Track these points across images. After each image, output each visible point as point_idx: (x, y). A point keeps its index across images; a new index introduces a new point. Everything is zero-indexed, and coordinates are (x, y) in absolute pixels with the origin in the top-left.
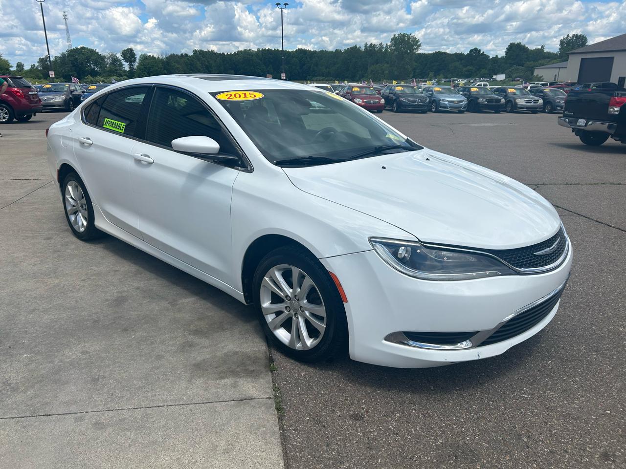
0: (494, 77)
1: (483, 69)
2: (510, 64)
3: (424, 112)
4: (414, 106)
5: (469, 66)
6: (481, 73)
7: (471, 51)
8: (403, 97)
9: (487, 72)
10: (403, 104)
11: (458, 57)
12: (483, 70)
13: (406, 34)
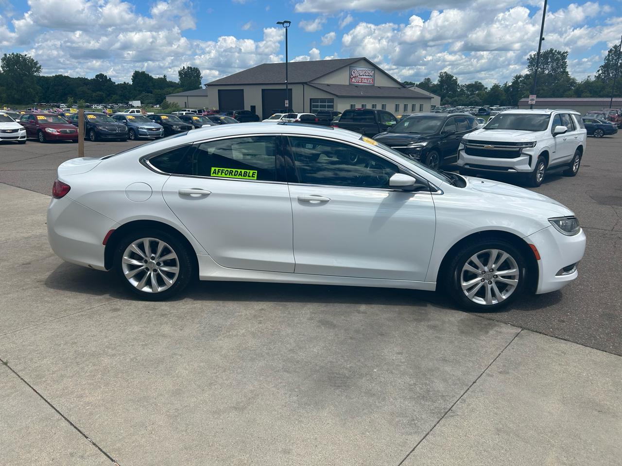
0: (130, 103)
1: (114, 94)
2: (139, 91)
3: (124, 140)
4: (115, 134)
5: (97, 91)
6: (113, 98)
7: (97, 76)
8: (101, 126)
9: (118, 97)
10: (102, 132)
11: (83, 81)
12: (114, 96)
13: (20, 54)
